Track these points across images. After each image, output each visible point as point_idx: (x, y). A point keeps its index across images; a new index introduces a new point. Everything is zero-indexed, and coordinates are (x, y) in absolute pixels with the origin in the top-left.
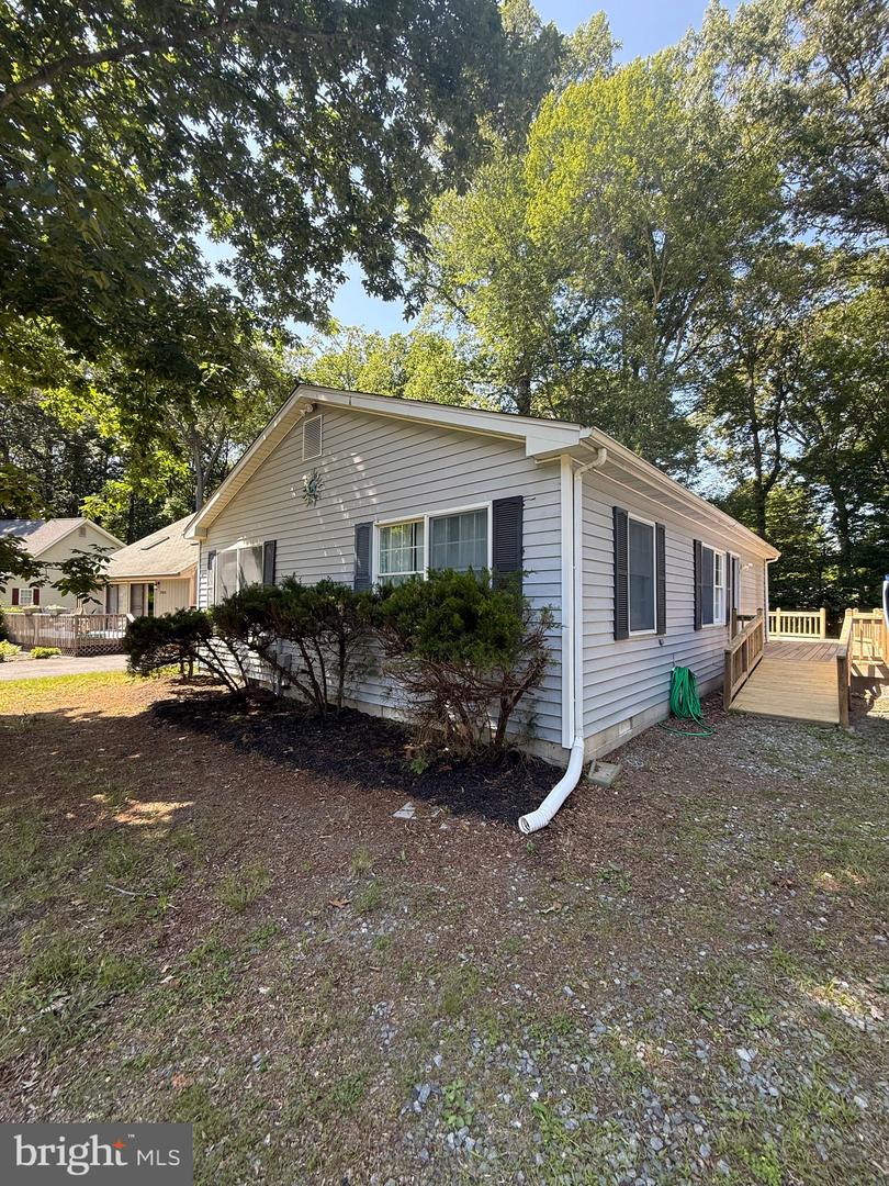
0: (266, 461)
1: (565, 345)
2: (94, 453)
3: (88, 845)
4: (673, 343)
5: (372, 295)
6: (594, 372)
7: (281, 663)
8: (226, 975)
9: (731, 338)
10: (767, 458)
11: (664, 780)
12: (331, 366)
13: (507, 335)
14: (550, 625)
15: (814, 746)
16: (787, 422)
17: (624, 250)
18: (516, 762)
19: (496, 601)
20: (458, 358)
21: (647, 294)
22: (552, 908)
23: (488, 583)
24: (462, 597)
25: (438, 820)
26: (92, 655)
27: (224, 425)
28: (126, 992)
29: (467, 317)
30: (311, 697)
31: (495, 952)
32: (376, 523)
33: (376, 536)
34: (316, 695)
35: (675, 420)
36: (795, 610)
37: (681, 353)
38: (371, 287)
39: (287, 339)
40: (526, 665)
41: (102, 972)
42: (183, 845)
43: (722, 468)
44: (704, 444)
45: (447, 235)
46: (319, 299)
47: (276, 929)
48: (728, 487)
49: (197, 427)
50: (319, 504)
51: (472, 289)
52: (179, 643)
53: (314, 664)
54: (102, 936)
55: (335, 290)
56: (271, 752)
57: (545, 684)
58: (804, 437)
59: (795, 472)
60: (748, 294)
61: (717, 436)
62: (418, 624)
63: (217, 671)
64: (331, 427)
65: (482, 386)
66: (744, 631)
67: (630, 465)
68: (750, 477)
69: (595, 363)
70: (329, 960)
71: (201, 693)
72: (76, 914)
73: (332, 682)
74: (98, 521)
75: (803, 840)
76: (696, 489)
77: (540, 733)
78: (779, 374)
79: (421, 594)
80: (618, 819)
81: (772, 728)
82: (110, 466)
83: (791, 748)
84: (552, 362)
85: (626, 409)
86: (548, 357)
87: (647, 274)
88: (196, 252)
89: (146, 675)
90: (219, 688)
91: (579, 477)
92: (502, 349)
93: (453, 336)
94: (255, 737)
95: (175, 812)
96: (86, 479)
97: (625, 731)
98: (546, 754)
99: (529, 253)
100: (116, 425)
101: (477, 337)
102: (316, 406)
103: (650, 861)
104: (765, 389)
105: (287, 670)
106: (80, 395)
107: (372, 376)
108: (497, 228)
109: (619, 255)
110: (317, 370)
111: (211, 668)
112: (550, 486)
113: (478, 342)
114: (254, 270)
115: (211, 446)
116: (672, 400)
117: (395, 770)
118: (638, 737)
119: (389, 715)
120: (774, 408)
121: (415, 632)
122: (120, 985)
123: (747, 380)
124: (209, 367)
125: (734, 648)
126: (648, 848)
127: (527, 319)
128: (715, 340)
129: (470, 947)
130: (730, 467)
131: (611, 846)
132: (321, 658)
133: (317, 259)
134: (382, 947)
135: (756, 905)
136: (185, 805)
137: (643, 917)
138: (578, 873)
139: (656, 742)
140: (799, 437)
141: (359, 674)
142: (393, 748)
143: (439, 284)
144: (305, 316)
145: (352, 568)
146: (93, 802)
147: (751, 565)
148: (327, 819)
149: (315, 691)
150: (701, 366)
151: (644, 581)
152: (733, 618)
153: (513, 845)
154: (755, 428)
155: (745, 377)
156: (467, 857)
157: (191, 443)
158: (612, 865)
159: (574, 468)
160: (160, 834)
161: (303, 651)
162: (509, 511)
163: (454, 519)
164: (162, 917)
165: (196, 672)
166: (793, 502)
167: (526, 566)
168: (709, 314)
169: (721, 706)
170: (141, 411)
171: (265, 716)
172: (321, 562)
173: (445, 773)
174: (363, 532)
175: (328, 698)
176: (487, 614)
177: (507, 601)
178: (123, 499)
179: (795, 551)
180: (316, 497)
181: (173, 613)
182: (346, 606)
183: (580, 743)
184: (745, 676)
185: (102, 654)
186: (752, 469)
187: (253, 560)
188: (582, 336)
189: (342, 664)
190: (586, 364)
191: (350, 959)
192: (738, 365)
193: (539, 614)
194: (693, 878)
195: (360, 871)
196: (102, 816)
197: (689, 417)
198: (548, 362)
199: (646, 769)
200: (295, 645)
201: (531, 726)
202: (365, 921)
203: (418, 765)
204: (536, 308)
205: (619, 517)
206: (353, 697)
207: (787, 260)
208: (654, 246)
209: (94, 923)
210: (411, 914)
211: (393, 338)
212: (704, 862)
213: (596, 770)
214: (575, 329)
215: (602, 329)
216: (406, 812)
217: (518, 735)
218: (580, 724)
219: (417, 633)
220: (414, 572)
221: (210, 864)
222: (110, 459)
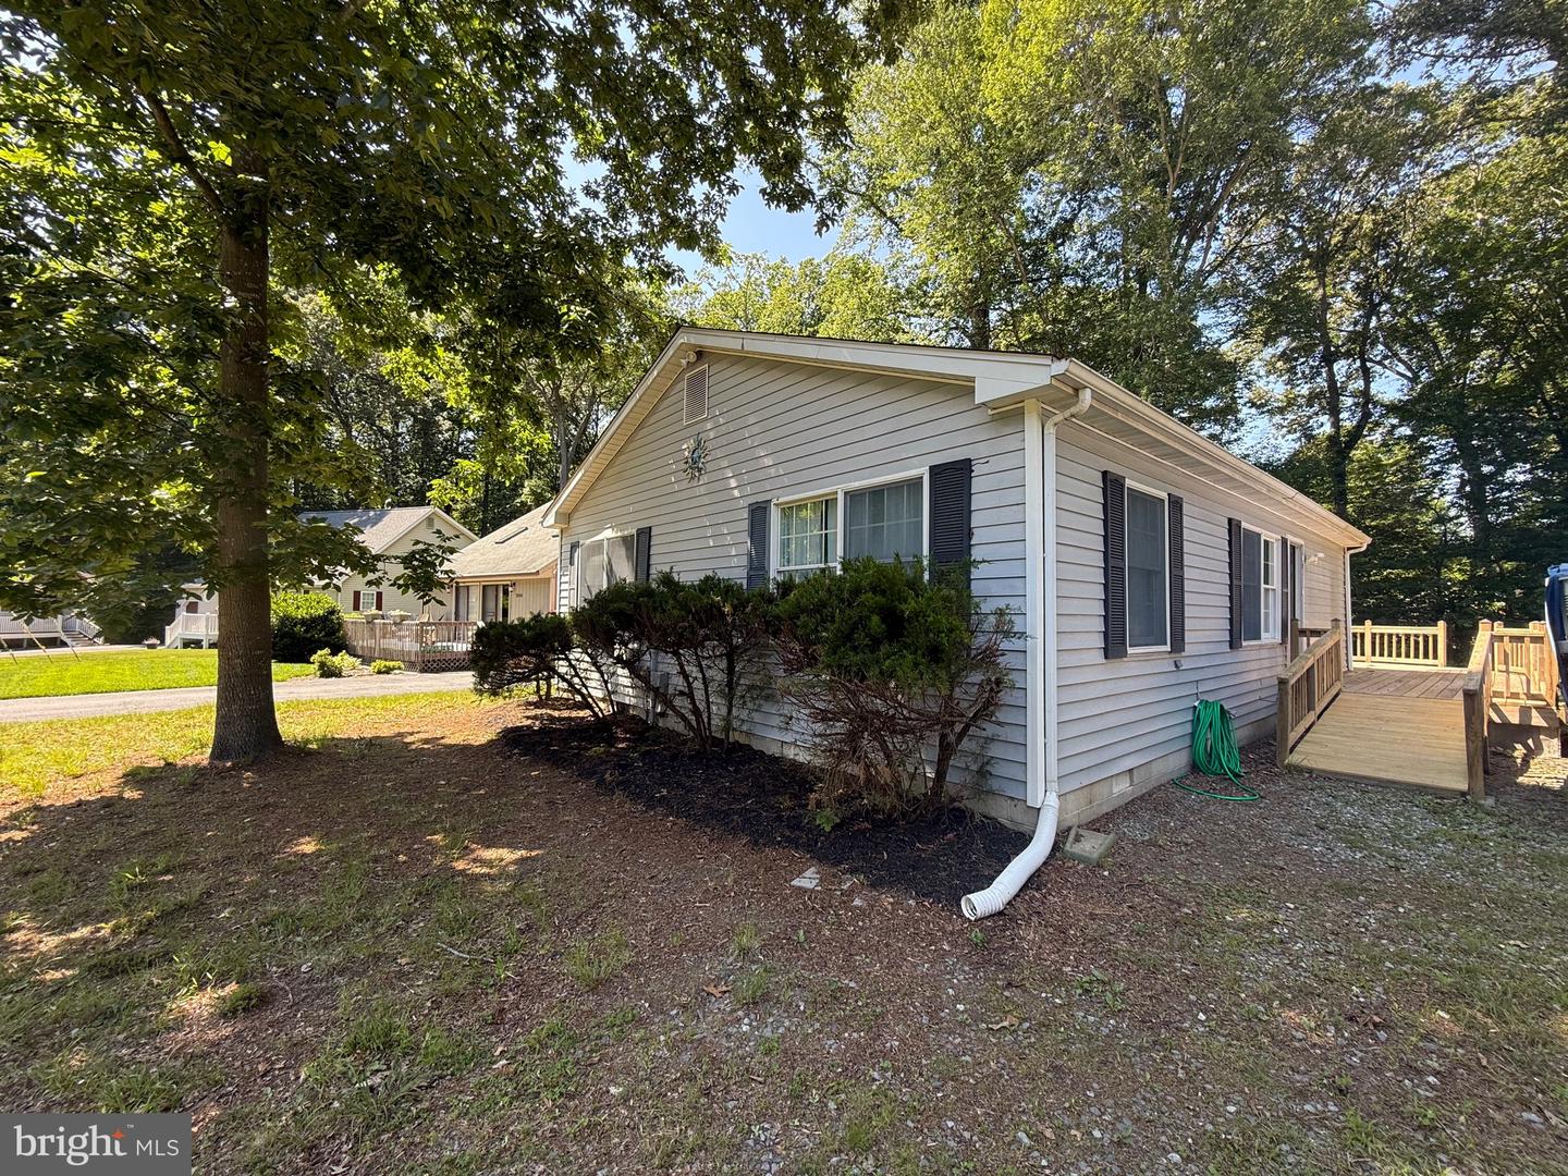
0: (640, 427)
1: (1039, 257)
2: (445, 428)
3: (420, 894)
4: (1198, 245)
5: (773, 206)
6: (1080, 292)
7: (655, 682)
8: (569, 1066)
9: (1290, 230)
10: (1349, 401)
11: (1179, 860)
12: (725, 306)
13: (956, 250)
14: (1008, 634)
15: (1421, 822)
16: (1381, 347)
17: (1123, 119)
18: (960, 823)
19: (931, 599)
20: (890, 285)
21: (1158, 177)
22: (1005, 1024)
23: (922, 577)
24: (883, 593)
25: (851, 893)
26: (437, 672)
27: (594, 388)
28: (452, 1074)
29: (901, 230)
30: (691, 727)
31: (921, 1075)
32: (775, 501)
33: (775, 517)
34: (698, 724)
35: (1201, 352)
36: (1395, 623)
37: (1211, 257)
38: (772, 197)
39: (667, 273)
40: (975, 689)
41: (426, 1047)
42: (528, 902)
43: (1277, 419)
44: (1249, 384)
45: (875, 124)
46: (707, 219)
47: (634, 1016)
48: (1287, 446)
49: (562, 392)
50: (704, 479)
51: (907, 192)
52: (533, 655)
53: (695, 685)
54: (429, 1004)
55: (728, 206)
56: (640, 794)
57: (1001, 716)
58: (1409, 368)
59: (1395, 421)
60: (1316, 165)
61: (1269, 373)
62: (826, 630)
63: (579, 692)
64: (720, 380)
65: (922, 321)
66: (1309, 651)
67: (1128, 412)
68: (1321, 430)
69: (1083, 280)
70: (698, 1060)
71: (560, 719)
72: (401, 975)
73: (718, 708)
74: (448, 510)
75: (1402, 958)
76: (1236, 449)
77: (995, 784)
78: (1368, 277)
79: (829, 590)
80: (1107, 910)
81: (1355, 795)
82: (462, 444)
83: (1385, 825)
84: (1020, 283)
85: (1126, 341)
86: (1014, 276)
87: (1158, 149)
88: (557, 172)
89: (495, 694)
90: (582, 714)
91: (1051, 430)
92: (949, 269)
93: (881, 256)
94: (621, 774)
95: (523, 860)
96: (435, 459)
97: (1122, 788)
98: (1004, 813)
99: (987, 137)
100: (466, 390)
101: (916, 254)
102: (701, 354)
103: (1153, 971)
104: (1346, 301)
105: (661, 690)
106: (425, 356)
107: (776, 315)
108: (942, 107)
109: (1116, 127)
110: (707, 311)
111: (572, 688)
112: (1011, 443)
113: (916, 261)
114: (628, 189)
115: (578, 414)
116: (1198, 323)
117: (795, 825)
118: (1142, 798)
119: (790, 753)
120: (1359, 328)
121: (818, 641)
122: (446, 1064)
123: (1316, 289)
124: (569, 310)
125: (1294, 673)
126: (1150, 953)
127: (984, 225)
128: (1264, 235)
129: (886, 1064)
130: (1291, 417)
131: (1095, 946)
132: (704, 678)
133: (703, 165)
134: (768, 1052)
135: (1320, 1048)
136: (533, 854)
137: (1141, 1049)
138: (1044, 979)
139: (1169, 805)
140: (1401, 368)
141: (753, 699)
142: (794, 796)
143: (863, 189)
144: (688, 241)
145: (744, 561)
146: (429, 843)
147: (1321, 555)
148: (706, 882)
149: (697, 720)
150: (1244, 274)
151: (1151, 576)
152: (1293, 632)
153: (952, 933)
154: (1329, 359)
155: (1312, 285)
156: (887, 945)
157: (555, 411)
158: (1096, 973)
159: (1044, 417)
160: (503, 887)
161: (682, 666)
162: (953, 481)
163: (877, 493)
164: (499, 987)
165: (554, 694)
166: (1392, 465)
167: (976, 554)
168: (1253, 199)
169: (1272, 760)
170: (494, 371)
171: (634, 750)
172: (706, 553)
173: (863, 832)
174: (759, 513)
175: (713, 728)
176: (916, 614)
177: (946, 599)
178: (476, 482)
179: (1397, 538)
180: (700, 470)
181: (528, 617)
182: (735, 608)
183: (1053, 800)
184: (1312, 716)
185: (449, 670)
186: (1324, 418)
187: (622, 552)
188: (1062, 244)
189: (730, 684)
190: (1069, 282)
191: (726, 1063)
192: (1300, 270)
193: (992, 619)
194: (1219, 1001)
195: (745, 952)
196: (437, 862)
197: (1224, 348)
198: (1014, 284)
199: (1152, 843)
200: (670, 659)
201: (983, 773)
202: (747, 1015)
203: (826, 820)
204: (996, 211)
205: (1112, 485)
206: (744, 728)
207: (1379, 110)
208: (1169, 110)
209: (421, 988)
210: (808, 1012)
211: (803, 266)
212: (1237, 980)
213: (1078, 839)
214: (1053, 235)
215: (1092, 232)
216: (808, 880)
217: (964, 786)
218: (1053, 774)
219: (824, 642)
220: (822, 566)
221: (559, 928)
222: (462, 435)
